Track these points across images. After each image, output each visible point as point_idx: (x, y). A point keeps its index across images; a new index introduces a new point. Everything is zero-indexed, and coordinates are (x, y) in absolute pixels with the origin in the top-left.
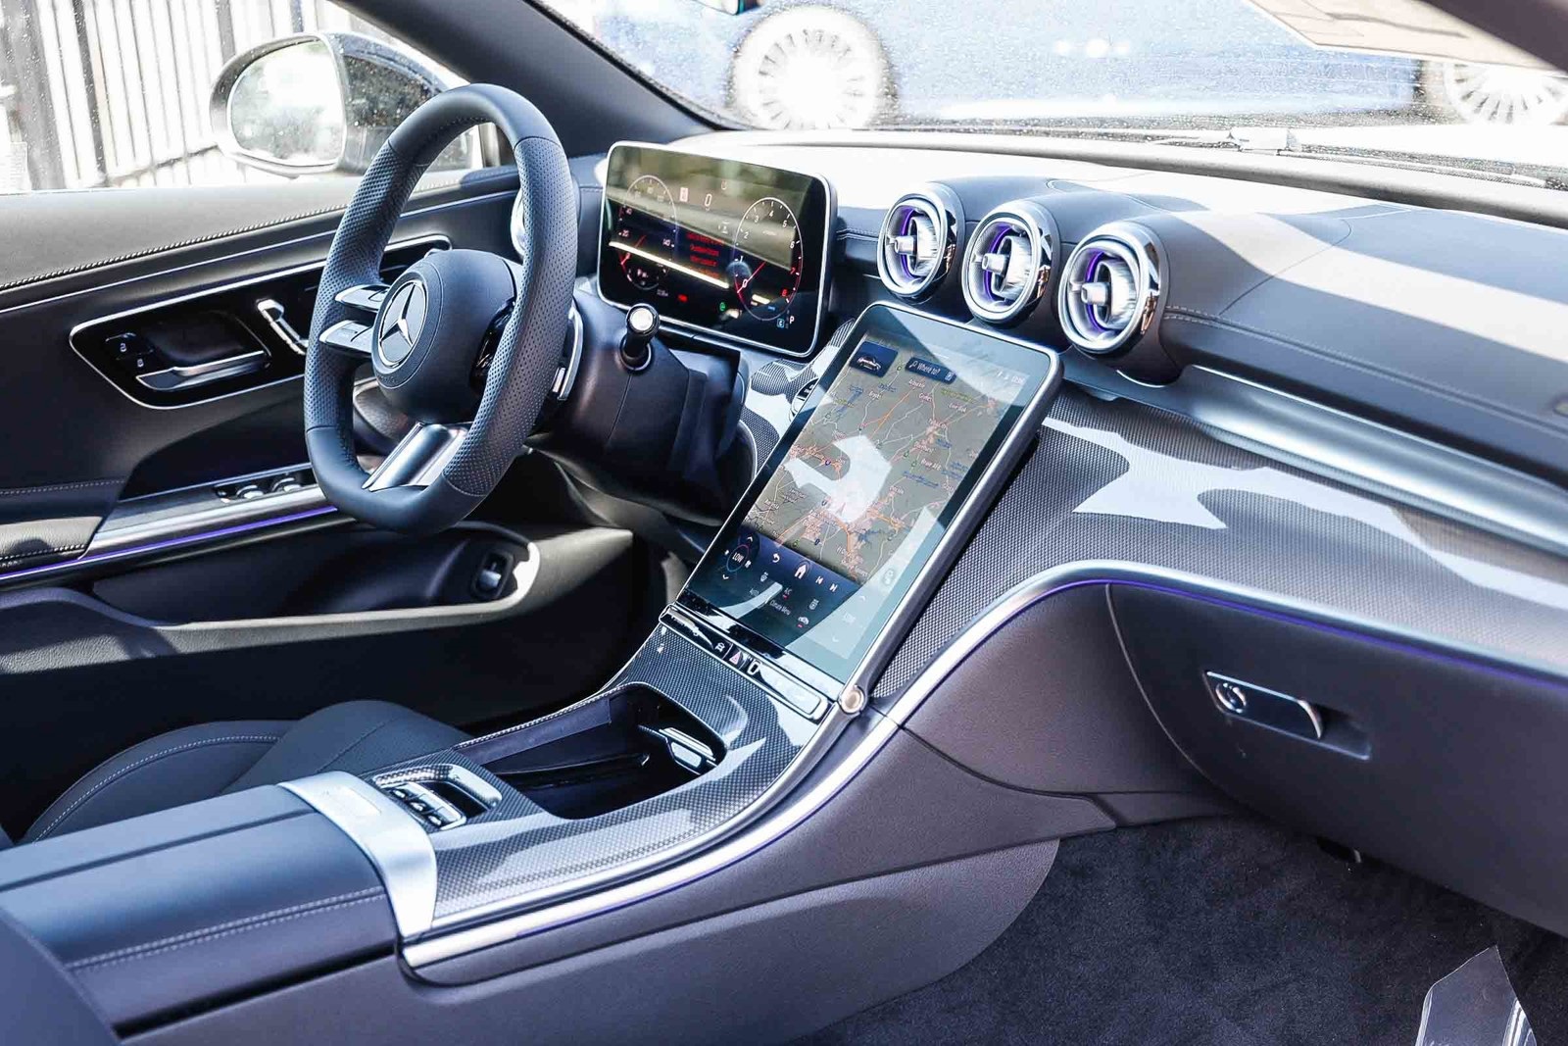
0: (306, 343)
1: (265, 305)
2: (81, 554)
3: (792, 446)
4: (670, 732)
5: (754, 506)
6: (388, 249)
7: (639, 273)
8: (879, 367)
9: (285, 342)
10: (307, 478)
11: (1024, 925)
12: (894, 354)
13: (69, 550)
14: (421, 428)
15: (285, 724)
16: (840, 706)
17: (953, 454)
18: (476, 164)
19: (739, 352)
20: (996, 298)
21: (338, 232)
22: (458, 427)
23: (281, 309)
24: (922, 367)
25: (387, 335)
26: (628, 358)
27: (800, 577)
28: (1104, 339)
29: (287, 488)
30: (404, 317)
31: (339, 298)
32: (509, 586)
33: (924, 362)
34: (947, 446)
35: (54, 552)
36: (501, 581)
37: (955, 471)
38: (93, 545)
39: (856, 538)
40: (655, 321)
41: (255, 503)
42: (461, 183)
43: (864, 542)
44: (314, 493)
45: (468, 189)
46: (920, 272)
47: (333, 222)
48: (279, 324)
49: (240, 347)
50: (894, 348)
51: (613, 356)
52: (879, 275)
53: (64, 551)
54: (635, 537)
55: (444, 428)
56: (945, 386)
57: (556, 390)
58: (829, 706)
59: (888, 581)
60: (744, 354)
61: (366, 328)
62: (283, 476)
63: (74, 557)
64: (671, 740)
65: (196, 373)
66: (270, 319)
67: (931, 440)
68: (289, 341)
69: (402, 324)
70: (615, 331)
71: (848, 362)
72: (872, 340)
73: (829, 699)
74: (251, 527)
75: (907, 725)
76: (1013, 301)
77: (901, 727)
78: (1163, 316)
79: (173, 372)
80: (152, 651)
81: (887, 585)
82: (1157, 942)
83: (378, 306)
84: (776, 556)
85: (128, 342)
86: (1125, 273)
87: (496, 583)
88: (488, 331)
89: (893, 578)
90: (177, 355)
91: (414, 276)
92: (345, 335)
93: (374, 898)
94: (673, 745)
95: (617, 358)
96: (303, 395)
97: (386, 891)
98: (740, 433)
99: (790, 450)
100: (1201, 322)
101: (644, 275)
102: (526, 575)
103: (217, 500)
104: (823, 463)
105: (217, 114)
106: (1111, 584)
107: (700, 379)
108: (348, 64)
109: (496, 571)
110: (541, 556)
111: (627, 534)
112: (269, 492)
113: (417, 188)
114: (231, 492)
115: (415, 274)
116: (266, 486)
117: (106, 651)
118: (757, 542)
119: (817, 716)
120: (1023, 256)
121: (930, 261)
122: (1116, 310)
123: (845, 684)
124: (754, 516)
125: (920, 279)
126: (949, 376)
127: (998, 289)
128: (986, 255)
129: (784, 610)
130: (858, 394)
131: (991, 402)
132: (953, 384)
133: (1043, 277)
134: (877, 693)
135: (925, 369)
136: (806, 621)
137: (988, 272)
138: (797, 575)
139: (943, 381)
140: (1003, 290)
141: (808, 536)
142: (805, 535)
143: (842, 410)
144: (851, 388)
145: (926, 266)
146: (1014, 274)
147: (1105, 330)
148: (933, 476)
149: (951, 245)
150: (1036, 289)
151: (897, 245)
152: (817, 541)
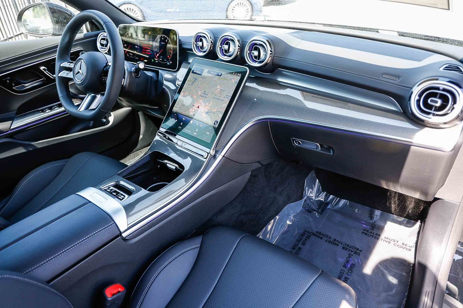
0: (54, 76)
1: (42, 68)
2: (9, 130)
4: (166, 161)
6: (71, 52)
7: (130, 54)
8: (200, 73)
9: (49, 76)
10: (60, 106)
11: (245, 189)
12: (204, 70)
13: (6, 130)
14: (89, 95)
15: (66, 160)
16: (210, 154)
17: (226, 93)
18: (85, 32)
19: (158, 71)
20: (225, 55)
21: (58, 49)
22: (98, 94)
23: (46, 68)
24: (211, 72)
25: (76, 74)
26: (136, 74)
27: (191, 123)
28: (257, 64)
29: (56, 109)
30: (80, 69)
31: (61, 65)
32: (108, 122)
34: (224, 91)
35: (2, 131)
36: (106, 121)
37: (227, 97)
38: (11, 128)
39: (205, 114)
40: (145, 66)
41: (49, 113)
42: (84, 36)
43: (207, 115)
44: (62, 109)
45: (85, 37)
46: (204, 50)
47: (57, 47)
48: (46, 72)
49: (38, 78)
50: (204, 68)
51: (132, 74)
52: (193, 52)
53: (4, 130)
54: (133, 109)
55: (95, 95)
56: (219, 77)
57: (122, 84)
58: (208, 155)
59: (216, 124)
60: (160, 71)
61: (69, 72)
62: (54, 106)
63: (8, 131)
64: (167, 163)
65: (28, 86)
66: (44, 71)
67: (219, 90)
68: (50, 76)
69: (80, 71)
70: (131, 68)
71: (191, 72)
72: (196, 67)
73: (207, 153)
74: (49, 118)
75: (225, 156)
76: (231, 56)
77: (223, 156)
78: (273, 58)
79: (22, 85)
80: (32, 148)
82: (268, 186)
83: (73, 66)
84: (183, 118)
85: (9, 80)
86: (264, 49)
87: (105, 122)
88: (103, 71)
89: (217, 123)
90: (22, 81)
91: (81, 59)
92: (64, 74)
93: (112, 225)
94: (167, 164)
95: (133, 74)
96: (56, 87)
97: (115, 222)
98: (164, 89)
100: (282, 59)
101: (132, 54)
102: (111, 119)
103: (40, 113)
104: (190, 96)
105: (19, 24)
106: (270, 121)
107: (151, 77)
108: (50, 10)
109: (104, 119)
110: (114, 115)
111: (130, 108)
112: (51, 110)
113: (76, 37)
114: (43, 111)
115: (81, 58)
116: (51, 109)
117: (21, 150)
118: (177, 115)
119: (205, 157)
120: (233, 46)
121: (207, 47)
122: (261, 57)
123: (210, 149)
124: (175, 109)
125: (205, 52)
126: (220, 74)
127: (226, 53)
128: (223, 45)
129: (189, 131)
130: (196, 79)
131: (233, 80)
132: (221, 76)
133: (239, 50)
134: (217, 149)
135: (213, 73)
136: (196, 134)
137: (223, 49)
138: (190, 123)
139: (218, 75)
140: (228, 53)
141: (191, 114)
142: (190, 114)
143: (193, 83)
144: (194, 78)
145: (206, 49)
146: (231, 50)
147: (257, 61)
148: (222, 98)
149: (212, 44)
150: (237, 53)
151: (198, 44)
152: (194, 115)
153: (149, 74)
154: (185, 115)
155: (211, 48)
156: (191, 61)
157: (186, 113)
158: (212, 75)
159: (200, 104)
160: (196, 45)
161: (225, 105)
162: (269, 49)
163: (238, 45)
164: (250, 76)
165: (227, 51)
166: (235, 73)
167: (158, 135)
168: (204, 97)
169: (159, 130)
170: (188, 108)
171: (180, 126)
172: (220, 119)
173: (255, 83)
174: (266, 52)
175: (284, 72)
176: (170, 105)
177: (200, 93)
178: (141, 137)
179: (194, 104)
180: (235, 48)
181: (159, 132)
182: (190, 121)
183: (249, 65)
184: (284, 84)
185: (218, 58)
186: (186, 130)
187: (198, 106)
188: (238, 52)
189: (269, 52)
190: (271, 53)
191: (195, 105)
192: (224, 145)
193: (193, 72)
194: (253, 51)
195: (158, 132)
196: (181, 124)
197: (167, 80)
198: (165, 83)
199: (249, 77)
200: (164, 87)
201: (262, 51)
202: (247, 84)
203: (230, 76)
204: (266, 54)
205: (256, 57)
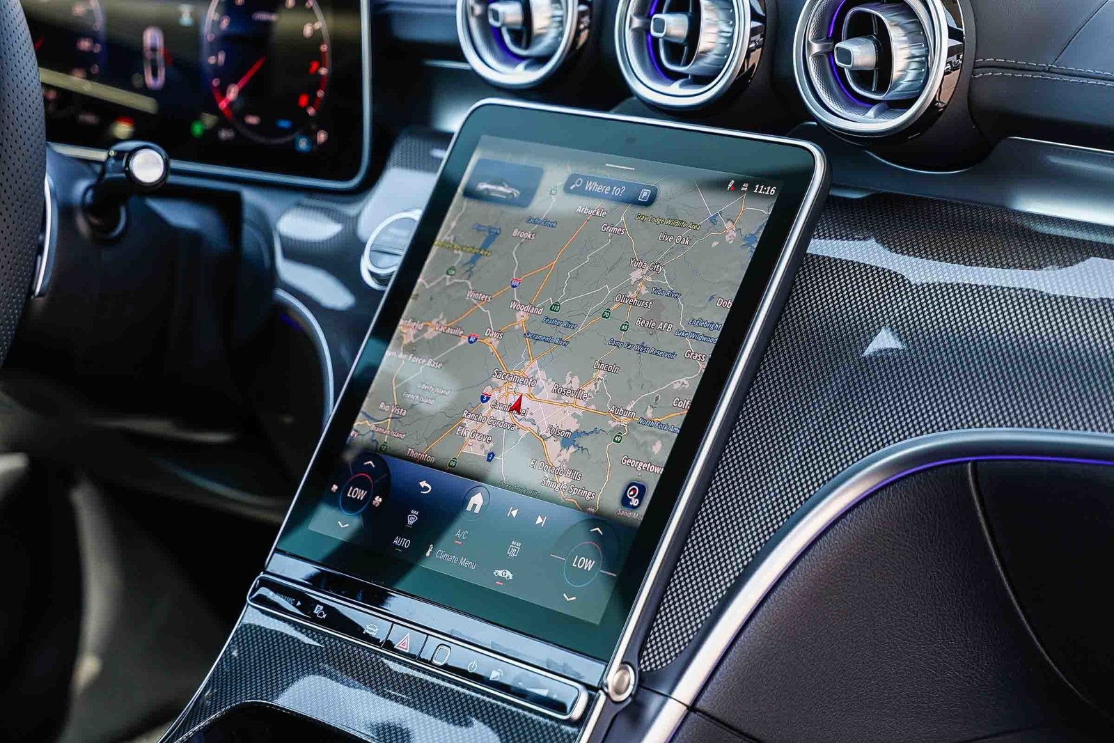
3: (401, 322)
5: (360, 415)
8: (516, 193)
12: (537, 174)
16: (607, 694)
17: (687, 307)
19: (239, 193)
20: (673, 76)
24: (589, 186)
26: (98, 221)
27: (477, 511)
28: (876, 117)
33: (593, 179)
34: (673, 295)
37: (698, 330)
39: (558, 445)
40: (168, 170)
43: (572, 449)
46: (538, 49)
50: (536, 163)
51: (74, 220)
52: (466, 63)
56: (645, 211)
58: (592, 698)
59: (634, 502)
60: (249, 195)
67: (643, 290)
71: (459, 192)
72: (491, 155)
73: (588, 687)
75: (698, 706)
76: (712, 78)
77: (691, 708)
78: (973, 73)
81: (634, 507)
84: (423, 484)
86: (912, 27)
89: (640, 497)
95: (81, 222)
98: (284, 308)
99: (399, 328)
104: (464, 340)
106: (975, 462)
107: (193, 238)
118: (383, 466)
119: (577, 713)
120: (722, 15)
121: (552, 33)
122: (896, 74)
123: (606, 659)
124: (363, 429)
125: (541, 60)
126: (645, 194)
127: (678, 63)
128: (656, 16)
129: (463, 562)
130: (492, 235)
131: (729, 225)
132: (655, 206)
133: (758, 37)
134: (646, 666)
135: (599, 188)
136: (509, 575)
137: (655, 40)
138: (469, 508)
139: (635, 202)
140: (687, 63)
141: (472, 451)
142: (466, 450)
143: (473, 261)
144: (479, 228)
145: (548, 41)
146: (708, 40)
147: (873, 102)
148: (664, 340)
149: (583, 8)
150: (748, 56)
151: (496, 15)
152: (491, 456)
153: (180, 216)
154: (432, 459)
155: (578, 32)
156: (453, 121)
157: (441, 451)
158: (598, 204)
159: (523, 390)
160: (483, 19)
161: (687, 383)
162: (943, 19)
163: (752, 9)
164: (831, 193)
165: (685, 49)
166: (738, 185)
167: (261, 600)
168: (548, 340)
169: (263, 568)
170: (451, 421)
171: (404, 532)
172: (660, 471)
173: (873, 241)
174: (927, 45)
175: (1054, 160)
176: (332, 410)
177: (521, 316)
178: (88, 667)
179: (488, 390)
180: (733, 26)
181: (264, 583)
182: (471, 493)
183: (823, 126)
184: (1066, 233)
185: (628, 92)
186: (444, 556)
187: (512, 400)
188: (749, 51)
189: (946, 43)
190: (956, 43)
191: (495, 395)
192: (690, 634)
193: (470, 194)
194: (849, 37)
195: (256, 581)
196: (411, 521)
197: (301, 253)
198: (289, 271)
199: (826, 203)
200: (281, 294)
201: (897, 37)
202: (817, 247)
203: (708, 202)
204: (923, 51)
205: (863, 76)
